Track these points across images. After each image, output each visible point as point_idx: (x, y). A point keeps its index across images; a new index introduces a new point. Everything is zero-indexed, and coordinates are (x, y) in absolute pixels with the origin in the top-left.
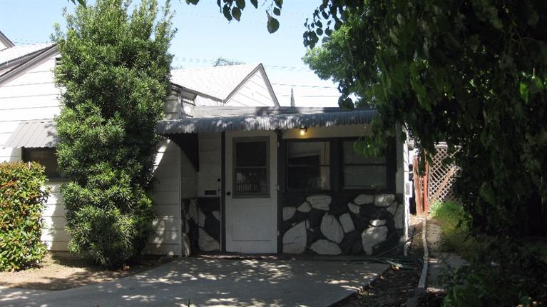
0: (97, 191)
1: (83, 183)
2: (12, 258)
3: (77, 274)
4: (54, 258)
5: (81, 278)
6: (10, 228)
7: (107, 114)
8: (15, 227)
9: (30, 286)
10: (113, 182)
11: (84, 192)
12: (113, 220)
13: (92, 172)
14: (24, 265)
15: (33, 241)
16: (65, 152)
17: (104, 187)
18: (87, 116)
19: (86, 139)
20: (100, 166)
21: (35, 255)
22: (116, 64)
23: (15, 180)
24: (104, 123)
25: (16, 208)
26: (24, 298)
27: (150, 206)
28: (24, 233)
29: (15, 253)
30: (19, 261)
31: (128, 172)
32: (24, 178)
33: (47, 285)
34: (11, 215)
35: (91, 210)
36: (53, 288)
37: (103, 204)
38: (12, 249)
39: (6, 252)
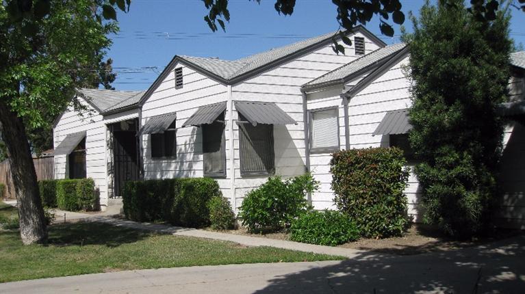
0: (444, 171)
1: (432, 164)
2: (376, 228)
3: (430, 242)
4: (418, 229)
5: (430, 247)
6: (375, 203)
7: (449, 101)
8: (379, 202)
9: (385, 251)
10: (457, 163)
11: (434, 172)
12: (459, 196)
13: (438, 155)
14: (386, 234)
15: (394, 214)
16: (416, 138)
17: (450, 167)
18: (432, 104)
19: (432, 126)
20: (445, 149)
21: (397, 225)
22: (455, 56)
23: (377, 162)
24: (447, 110)
25: (379, 186)
26: (377, 259)
27: (494, 183)
28: (386, 207)
29: (379, 223)
30: (382, 230)
31: (470, 153)
32: (384, 161)
33: (400, 250)
34: (374, 192)
35: (439, 188)
36: (404, 253)
37: (450, 182)
38: (376, 220)
39: (372, 222)
